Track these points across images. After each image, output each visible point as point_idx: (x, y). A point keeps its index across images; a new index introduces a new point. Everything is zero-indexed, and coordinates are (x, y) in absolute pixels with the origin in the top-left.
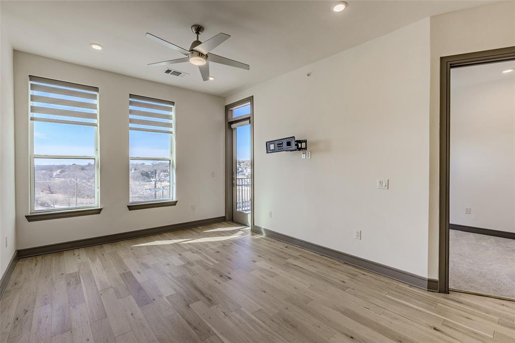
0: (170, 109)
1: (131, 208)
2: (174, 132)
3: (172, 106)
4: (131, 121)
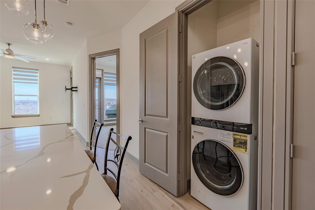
0: (37, 73)
4: (15, 78)
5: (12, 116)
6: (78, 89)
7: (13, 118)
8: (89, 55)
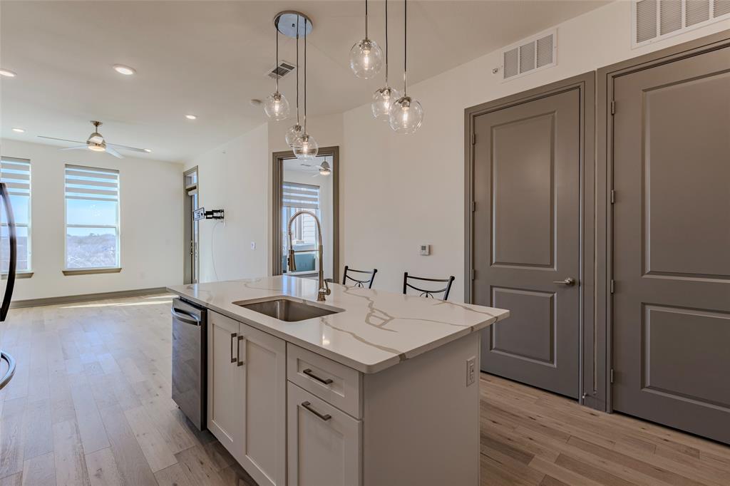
0: (115, 178)
1: (65, 273)
2: (119, 200)
3: (116, 174)
4: (68, 190)
5: (64, 272)
6: (226, 215)
7: (65, 275)
8: (273, 153)
